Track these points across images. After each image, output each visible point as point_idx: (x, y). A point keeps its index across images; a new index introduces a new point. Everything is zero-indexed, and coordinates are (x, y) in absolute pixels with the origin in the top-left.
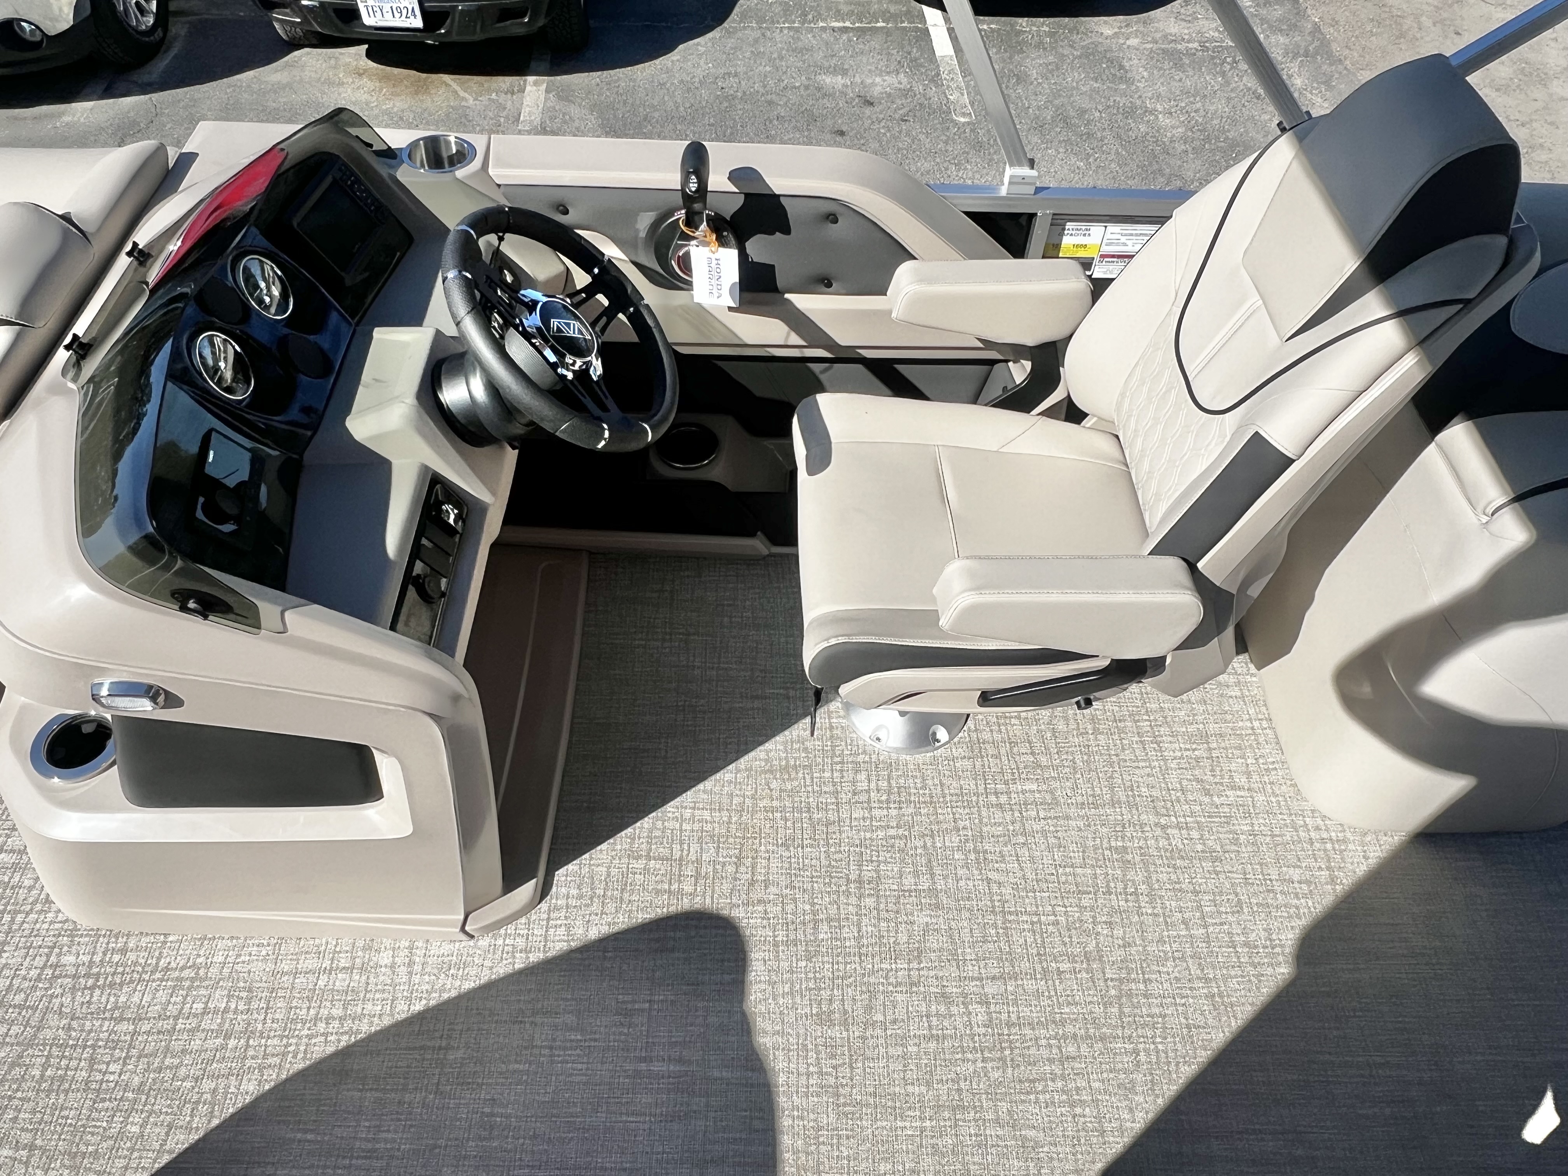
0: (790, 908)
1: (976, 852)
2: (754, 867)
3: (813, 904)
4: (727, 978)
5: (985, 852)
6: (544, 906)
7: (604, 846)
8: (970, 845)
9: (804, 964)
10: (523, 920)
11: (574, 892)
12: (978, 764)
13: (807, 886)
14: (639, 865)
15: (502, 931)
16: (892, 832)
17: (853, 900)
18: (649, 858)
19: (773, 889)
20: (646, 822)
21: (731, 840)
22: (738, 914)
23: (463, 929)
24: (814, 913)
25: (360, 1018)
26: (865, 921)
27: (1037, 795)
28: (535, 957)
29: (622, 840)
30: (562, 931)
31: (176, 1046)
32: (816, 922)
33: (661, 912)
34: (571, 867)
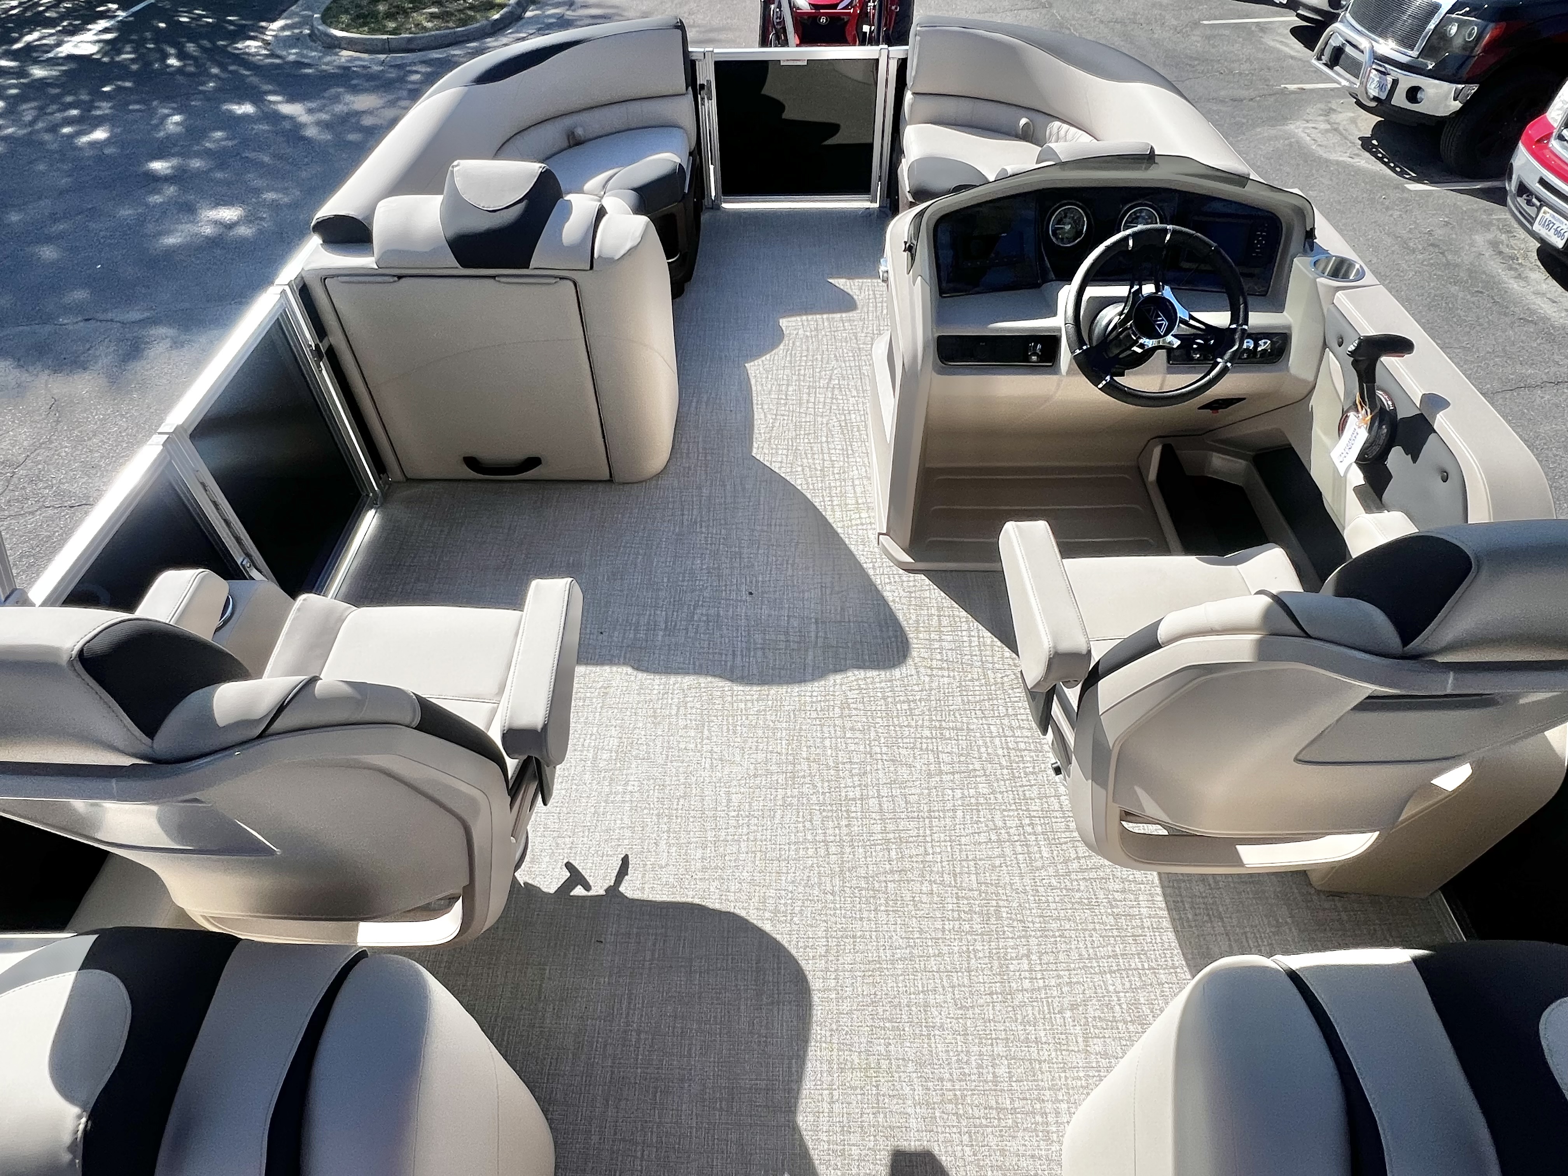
0: (916, 688)
1: (977, 804)
2: (942, 669)
3: (920, 700)
4: (867, 657)
5: (978, 811)
6: (901, 571)
7: (943, 594)
8: (982, 800)
9: (879, 694)
10: (892, 564)
11: (911, 584)
12: (1058, 814)
13: (933, 698)
14: (934, 611)
15: (884, 556)
16: (983, 750)
17: (927, 723)
18: (939, 616)
19: (927, 679)
20: (964, 613)
21: (959, 656)
22: (910, 661)
23: (880, 534)
24: (914, 701)
25: (833, 510)
26: (912, 730)
27: (1038, 856)
28: (871, 572)
29: (948, 602)
30: (887, 580)
31: (816, 456)
32: (909, 701)
33: (904, 624)
34: (927, 581)
